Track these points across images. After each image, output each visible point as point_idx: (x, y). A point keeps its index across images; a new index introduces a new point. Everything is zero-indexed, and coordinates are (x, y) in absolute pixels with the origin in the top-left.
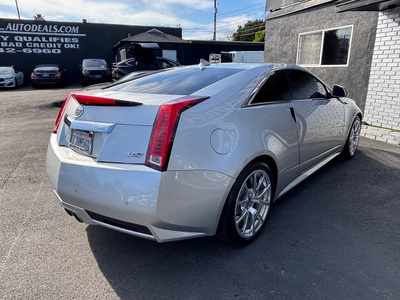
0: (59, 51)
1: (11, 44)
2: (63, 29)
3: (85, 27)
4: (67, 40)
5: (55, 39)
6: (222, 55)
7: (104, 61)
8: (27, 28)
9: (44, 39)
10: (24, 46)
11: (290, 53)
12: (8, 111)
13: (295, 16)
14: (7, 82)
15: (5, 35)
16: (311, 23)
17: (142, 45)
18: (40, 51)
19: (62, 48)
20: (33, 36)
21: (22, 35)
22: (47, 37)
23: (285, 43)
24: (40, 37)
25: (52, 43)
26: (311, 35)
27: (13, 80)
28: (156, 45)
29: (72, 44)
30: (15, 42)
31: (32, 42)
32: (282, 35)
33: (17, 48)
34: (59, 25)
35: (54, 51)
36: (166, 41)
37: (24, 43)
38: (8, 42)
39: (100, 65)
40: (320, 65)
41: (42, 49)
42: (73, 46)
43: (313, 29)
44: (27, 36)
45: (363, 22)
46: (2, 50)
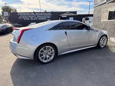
1: (36, 18)
3: (52, 13)
4: (48, 16)
5: (45, 16)
6: (86, 18)
8: (40, 14)
10: (39, 18)
11: (100, 17)
13: (101, 6)
15: (35, 16)
16: (106, 7)
17: (62, 16)
18: (42, 19)
19: (47, 18)
20: (41, 16)
22: (44, 16)
23: (98, 14)
24: (42, 16)
26: (105, 11)
28: (66, 16)
30: (37, 17)
32: (98, 12)
33: (37, 19)
35: (45, 19)
36: (70, 15)
37: (39, 17)
38: (36, 17)
40: (107, 20)
42: (49, 18)
43: (106, 9)
44: (40, 16)
46: (34, 19)
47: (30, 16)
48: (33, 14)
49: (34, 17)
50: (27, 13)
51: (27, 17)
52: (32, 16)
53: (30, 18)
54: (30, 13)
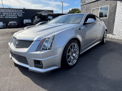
0: (16, 17)
2: (18, 11)
3: (24, 10)
7: (30, 20)
8: (7, 10)
12: (2, 34)
13: (90, 4)
17: (42, 14)
18: (10, 17)
20: (8, 13)
21: (5, 13)
22: (13, 13)
23: (87, 12)
24: (11, 13)
25: (14, 15)
26: (95, 9)
27: (2, 26)
29: (20, 15)
30: (3, 15)
31: (8, 15)
32: (86, 10)
33: (3, 17)
34: (16, 9)
37: (6, 15)
38: (1, 15)
39: (29, 21)
41: (11, 17)
42: (20, 16)
43: (96, 7)
45: (112, 4)
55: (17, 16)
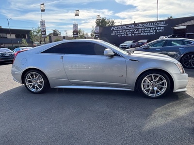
0: (154, 33)
2: (158, 24)
4: (158, 28)
5: (154, 29)
8: (144, 25)
9: (149, 29)
10: (141, 33)
14: (127, 46)
15: (136, 29)
18: (147, 34)
19: (156, 32)
20: (145, 28)
21: (141, 28)
22: (150, 28)
24: (148, 28)
25: (152, 30)
27: (130, 46)
30: (138, 31)
31: (144, 30)
33: (139, 34)
34: (156, 22)
35: (152, 34)
37: (142, 31)
38: (136, 31)
42: (161, 31)
44: (143, 28)
46: (134, 35)
47: (128, 30)
48: (133, 26)
49: (133, 32)
50: (124, 25)
51: (123, 32)
52: (131, 29)
53: (126, 34)
54: (127, 25)
55: (156, 31)
